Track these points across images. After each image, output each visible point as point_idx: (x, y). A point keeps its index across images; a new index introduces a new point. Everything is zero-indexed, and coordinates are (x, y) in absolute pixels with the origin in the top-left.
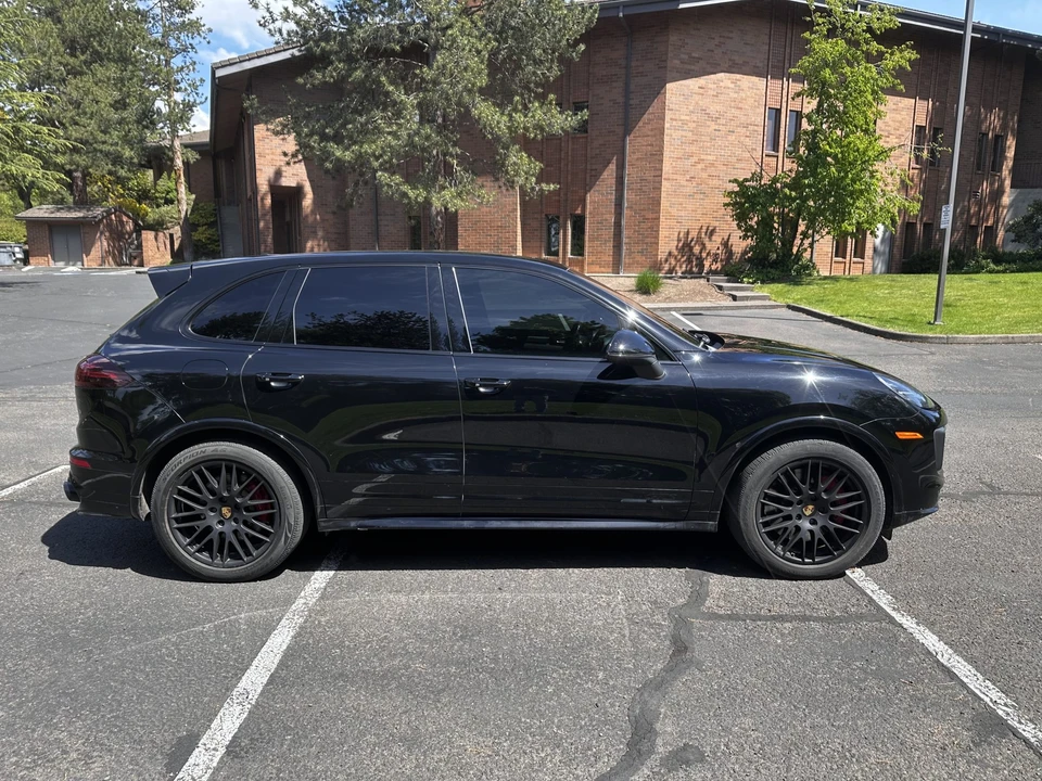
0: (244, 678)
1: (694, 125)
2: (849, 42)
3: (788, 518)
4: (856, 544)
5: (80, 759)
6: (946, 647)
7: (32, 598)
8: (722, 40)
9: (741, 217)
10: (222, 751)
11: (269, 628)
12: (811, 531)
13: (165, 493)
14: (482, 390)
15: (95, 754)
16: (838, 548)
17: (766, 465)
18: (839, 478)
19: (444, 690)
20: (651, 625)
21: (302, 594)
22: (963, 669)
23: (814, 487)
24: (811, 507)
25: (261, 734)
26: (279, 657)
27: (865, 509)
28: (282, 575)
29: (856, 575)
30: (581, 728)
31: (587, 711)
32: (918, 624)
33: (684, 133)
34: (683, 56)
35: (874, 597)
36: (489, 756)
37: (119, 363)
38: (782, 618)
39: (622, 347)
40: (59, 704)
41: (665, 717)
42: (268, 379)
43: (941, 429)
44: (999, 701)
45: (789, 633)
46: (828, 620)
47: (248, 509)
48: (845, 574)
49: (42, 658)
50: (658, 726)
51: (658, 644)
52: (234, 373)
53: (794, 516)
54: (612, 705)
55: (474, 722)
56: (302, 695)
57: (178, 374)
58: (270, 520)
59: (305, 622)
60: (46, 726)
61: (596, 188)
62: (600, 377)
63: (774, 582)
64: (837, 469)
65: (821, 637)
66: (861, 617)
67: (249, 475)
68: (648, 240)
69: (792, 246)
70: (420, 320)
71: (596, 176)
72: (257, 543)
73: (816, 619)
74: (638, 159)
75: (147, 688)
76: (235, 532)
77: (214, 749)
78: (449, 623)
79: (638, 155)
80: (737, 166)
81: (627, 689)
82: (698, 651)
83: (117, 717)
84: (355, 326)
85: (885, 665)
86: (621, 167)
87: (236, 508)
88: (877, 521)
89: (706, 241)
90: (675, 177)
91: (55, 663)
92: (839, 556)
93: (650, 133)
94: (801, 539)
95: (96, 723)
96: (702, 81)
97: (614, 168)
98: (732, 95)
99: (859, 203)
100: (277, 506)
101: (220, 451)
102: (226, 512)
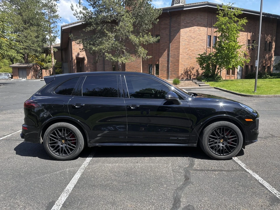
0: (67, 186)
1: (188, 40)
2: (229, 18)
3: (216, 143)
4: (235, 150)
5: (23, 208)
6: (261, 178)
7: (11, 165)
8: (195, 18)
9: (201, 64)
10: (61, 206)
11: (74, 173)
12: (223, 147)
13: (47, 136)
14: (132, 108)
15: (27, 206)
16: (230, 151)
17: (210, 128)
18: (230, 132)
19: (122, 190)
20: (179, 172)
21: (83, 164)
22: (266, 184)
23: (223, 134)
24: (222, 140)
25: (72, 201)
26: (77, 180)
27: (237, 141)
28: (78, 159)
29: (235, 159)
30: (160, 200)
31: (161, 195)
32: (253, 172)
33: (185, 42)
34: (185, 22)
35: (241, 165)
36: (134, 207)
37: (36, 102)
38: (215, 170)
39: (170, 96)
40: (18, 193)
41: (183, 197)
42: (75, 105)
43: (258, 118)
44: (277, 193)
45: (217, 174)
46: (228, 171)
47: (69, 141)
48: (232, 159)
49: (13, 181)
50: (181, 200)
51: (181, 178)
52: (66, 104)
53: (218, 142)
54: (168, 194)
55: (130, 198)
56: (83, 191)
57: (51, 104)
58: (75, 143)
59: (84, 171)
60: (14, 199)
61: (162, 57)
62: (164, 104)
63: (213, 161)
64: (229, 129)
65: (226, 176)
66: (237, 170)
67: (69, 131)
68: (176, 70)
69: (215, 72)
70: (115, 90)
71: (162, 54)
72: (71, 150)
73: (224, 171)
74: (173, 49)
75: (41, 189)
76: (66, 147)
77: (59, 205)
78: (123, 172)
79: (173, 48)
80: (200, 51)
81: (172, 190)
82: (192, 179)
83: (33, 196)
84: (98, 92)
85: (244, 183)
86: (169, 51)
87: (66, 140)
88: (241, 144)
89: (192, 71)
90: (183, 54)
91: (17, 182)
92: (230, 153)
93: (176, 42)
94: (220, 149)
95: (27, 198)
96: (190, 28)
97: (167, 52)
98: (198, 32)
99: (233, 60)
100: (77, 140)
101: (62, 125)
102: (63, 141)
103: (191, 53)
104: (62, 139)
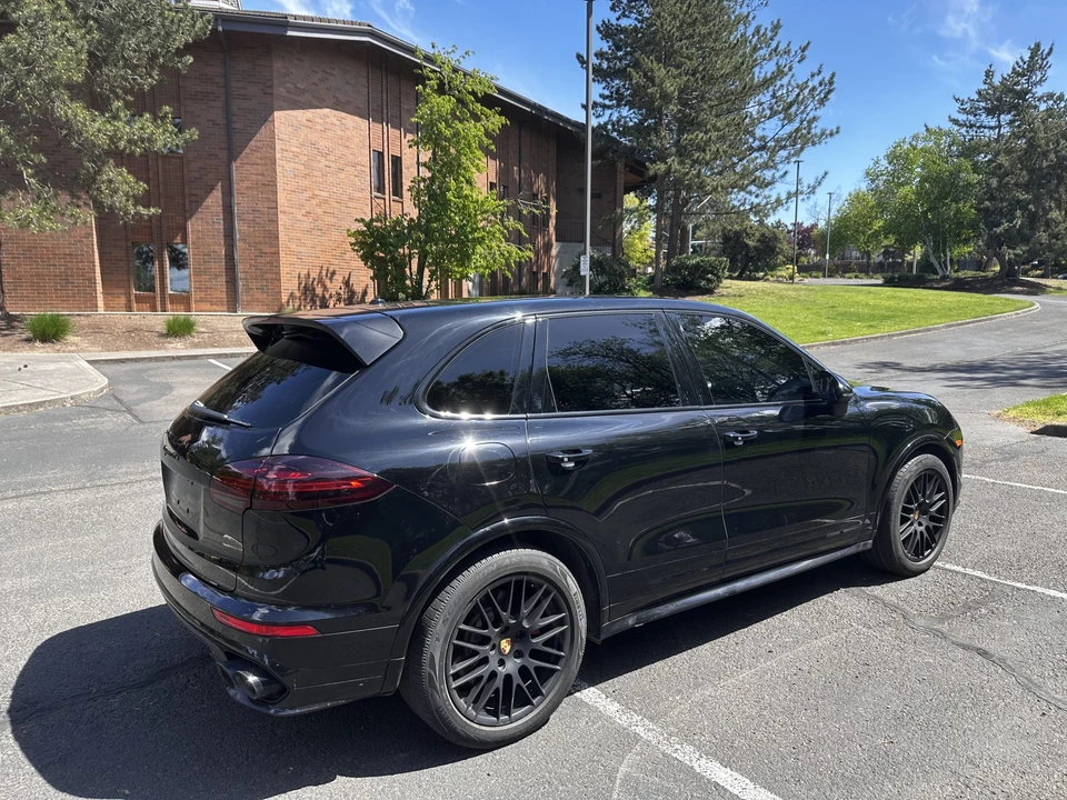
1: (305, 158)
8: (325, 75)
9: (368, 257)
24: (917, 512)
27: (946, 507)
33: (296, 166)
34: (288, 85)
35: (976, 575)
38: (971, 607)
45: (999, 616)
61: (198, 215)
65: (1018, 613)
66: (1001, 591)
68: (268, 276)
69: (421, 287)
71: (197, 203)
73: (987, 601)
74: (247, 188)
79: (246, 184)
80: (350, 204)
86: (228, 194)
88: (951, 514)
89: (328, 283)
90: (291, 210)
93: (259, 161)
96: (309, 113)
97: (220, 195)
98: (339, 132)
99: (479, 249)
100: (568, 620)
101: (511, 564)
102: (505, 645)
103: (319, 211)
104: (503, 635)
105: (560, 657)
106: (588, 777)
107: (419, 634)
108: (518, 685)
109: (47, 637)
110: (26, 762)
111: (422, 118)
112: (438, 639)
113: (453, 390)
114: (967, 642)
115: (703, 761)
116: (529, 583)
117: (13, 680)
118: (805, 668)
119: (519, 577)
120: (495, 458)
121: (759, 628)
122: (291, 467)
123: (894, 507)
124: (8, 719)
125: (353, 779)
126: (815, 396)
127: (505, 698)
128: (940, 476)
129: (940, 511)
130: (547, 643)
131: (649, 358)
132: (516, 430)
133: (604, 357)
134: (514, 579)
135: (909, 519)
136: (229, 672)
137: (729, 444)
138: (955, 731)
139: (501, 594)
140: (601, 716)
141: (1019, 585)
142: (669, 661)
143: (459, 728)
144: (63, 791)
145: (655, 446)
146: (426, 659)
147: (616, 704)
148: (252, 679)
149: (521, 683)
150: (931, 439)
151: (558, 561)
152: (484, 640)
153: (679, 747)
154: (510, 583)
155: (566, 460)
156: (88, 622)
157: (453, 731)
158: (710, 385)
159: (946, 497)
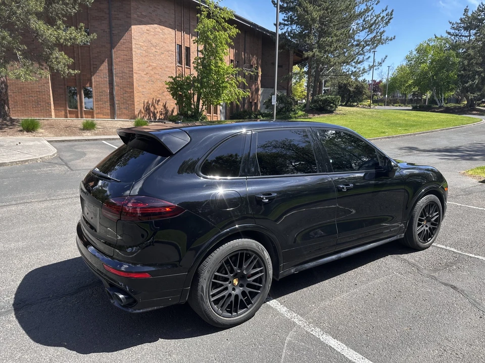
1: (146, 48)
2: (217, 21)
4: (436, 232)
8: (155, 9)
9: (174, 94)
12: (427, 230)
13: (208, 280)
17: (420, 207)
18: (434, 208)
21: (288, 316)
23: (429, 213)
24: (426, 221)
27: (439, 218)
33: (141, 51)
34: (138, 13)
35: (451, 250)
38: (449, 265)
45: (461, 270)
47: (249, 276)
59: (321, 329)
61: (97, 74)
63: (420, 253)
64: (434, 205)
65: (470, 269)
66: (463, 258)
68: (129, 102)
69: (199, 109)
71: (96, 68)
74: (119, 61)
76: (243, 292)
79: (119, 59)
80: (166, 69)
82: (457, 285)
86: (111, 64)
87: (241, 278)
89: (156, 105)
90: (139, 72)
93: (125, 49)
94: (425, 234)
96: (148, 27)
97: (107, 64)
98: (161, 36)
99: (225, 91)
100: (264, 270)
101: (239, 246)
102: (236, 282)
103: (152, 73)
104: (235, 277)
105: (260, 287)
106: (272, 342)
107: (197, 277)
108: (241, 299)
109: (30, 270)
110: (21, 329)
111: (199, 29)
112: (205, 279)
113: (214, 164)
114: (447, 282)
115: (324, 336)
116: (246, 254)
117: (15, 290)
118: (372, 293)
119: (242, 251)
120: (232, 197)
121: (351, 273)
122: (138, 201)
123: (415, 219)
124: (13, 308)
125: (166, 340)
126: (380, 168)
127: (235, 305)
128: (437, 204)
129: (436, 220)
130: (254, 281)
131: (303, 148)
132: (241, 184)
133: (282, 148)
134: (240, 252)
135: (422, 224)
136: (111, 293)
137: (340, 190)
138: (440, 324)
139: (233, 258)
140: (278, 313)
141: (471, 255)
142: (310, 288)
143: (214, 319)
144: (37, 342)
145: (306, 191)
146: (199, 288)
147: (285, 308)
148: (121, 296)
149: (243, 298)
150: (433, 188)
151: (260, 244)
152: (226, 280)
153: (313, 329)
154: (238, 254)
155: (264, 198)
156: (48, 264)
157: (212, 320)
158: (331, 161)
159: (439, 214)
